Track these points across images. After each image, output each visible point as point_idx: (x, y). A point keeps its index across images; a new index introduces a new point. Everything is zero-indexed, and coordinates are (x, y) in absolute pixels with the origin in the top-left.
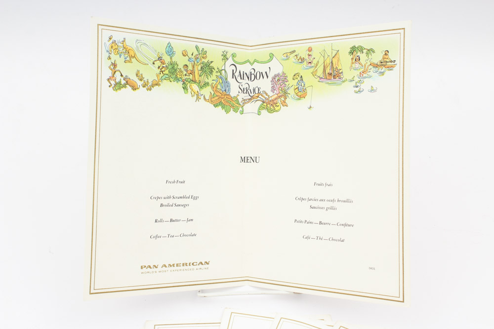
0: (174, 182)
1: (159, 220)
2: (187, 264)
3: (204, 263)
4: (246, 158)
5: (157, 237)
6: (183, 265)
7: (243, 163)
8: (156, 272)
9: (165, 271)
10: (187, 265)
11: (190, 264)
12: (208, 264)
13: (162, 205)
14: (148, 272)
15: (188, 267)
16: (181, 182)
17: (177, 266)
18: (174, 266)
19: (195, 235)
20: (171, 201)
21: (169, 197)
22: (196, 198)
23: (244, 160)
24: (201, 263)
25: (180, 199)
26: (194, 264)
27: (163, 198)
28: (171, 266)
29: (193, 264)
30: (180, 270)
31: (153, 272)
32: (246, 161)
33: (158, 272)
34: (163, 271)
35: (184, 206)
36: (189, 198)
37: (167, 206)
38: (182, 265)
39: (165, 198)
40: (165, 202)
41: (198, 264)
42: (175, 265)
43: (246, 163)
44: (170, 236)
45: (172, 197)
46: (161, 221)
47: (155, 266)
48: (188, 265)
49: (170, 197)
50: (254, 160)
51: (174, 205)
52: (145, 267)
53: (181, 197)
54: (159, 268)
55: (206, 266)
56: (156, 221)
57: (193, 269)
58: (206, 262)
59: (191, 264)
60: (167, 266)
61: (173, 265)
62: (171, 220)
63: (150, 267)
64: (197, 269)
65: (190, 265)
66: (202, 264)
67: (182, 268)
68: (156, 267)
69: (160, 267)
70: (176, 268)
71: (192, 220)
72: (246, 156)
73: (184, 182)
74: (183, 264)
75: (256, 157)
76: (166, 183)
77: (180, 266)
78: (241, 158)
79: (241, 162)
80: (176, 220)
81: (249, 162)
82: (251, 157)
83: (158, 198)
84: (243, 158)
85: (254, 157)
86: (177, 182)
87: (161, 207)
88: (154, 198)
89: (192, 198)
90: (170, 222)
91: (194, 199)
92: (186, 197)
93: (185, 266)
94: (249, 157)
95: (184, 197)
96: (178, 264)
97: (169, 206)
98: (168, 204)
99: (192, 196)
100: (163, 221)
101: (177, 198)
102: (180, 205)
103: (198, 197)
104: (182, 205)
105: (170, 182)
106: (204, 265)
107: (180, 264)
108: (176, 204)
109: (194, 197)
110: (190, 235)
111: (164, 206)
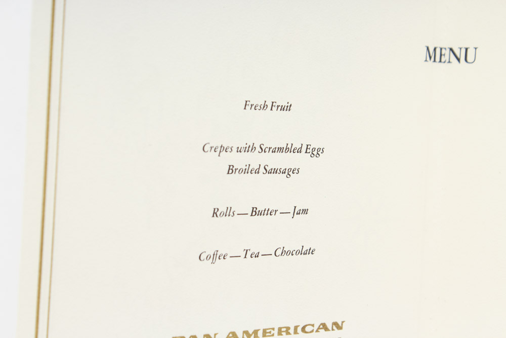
0: (265, 106)
1: (223, 209)
2: (288, 328)
3: (330, 327)
4: (438, 51)
5: (216, 256)
6: (280, 333)
7: (431, 62)
10: (288, 333)
11: (296, 328)
12: (339, 328)
13: (231, 170)
16: (283, 109)
17: (264, 335)
19: (311, 252)
20: (255, 159)
21: (250, 149)
22: (316, 152)
23: (433, 55)
24: (324, 327)
25: (277, 154)
26: (308, 329)
27: (235, 149)
29: (303, 329)
32: (438, 58)
36: (300, 151)
37: (245, 171)
38: (276, 332)
39: (239, 150)
40: (240, 161)
41: (315, 328)
42: (260, 333)
43: (437, 64)
44: (249, 254)
45: (258, 149)
46: (229, 213)
47: (207, 337)
48: (292, 331)
49: (254, 148)
50: (461, 56)
51: (262, 170)
53: (280, 150)
55: (336, 333)
56: (215, 214)
58: (335, 324)
59: (299, 329)
60: (240, 335)
61: (256, 333)
62: (255, 212)
65: (296, 332)
66: (326, 329)
71: (305, 211)
72: (439, 45)
73: (288, 108)
74: (280, 329)
75: (466, 49)
76: (245, 109)
77: (273, 335)
78: (428, 48)
79: (426, 61)
80: (266, 212)
81: (445, 62)
82: (451, 49)
83: (223, 149)
84: (431, 50)
85: (461, 49)
86: (272, 106)
87: (228, 173)
88: (213, 149)
89: (308, 151)
90: (252, 215)
91: (312, 155)
92: (292, 150)
93: (284, 334)
94: (445, 49)
95: (287, 150)
96: (268, 331)
97: (249, 173)
98: (248, 166)
99: (307, 145)
100: (231, 214)
101: (271, 150)
102: (278, 171)
103: (321, 151)
104: (282, 171)
105: (253, 107)
106: (331, 332)
107: (273, 329)
108: (266, 167)
109: (314, 149)
110: (300, 252)
111: (237, 171)
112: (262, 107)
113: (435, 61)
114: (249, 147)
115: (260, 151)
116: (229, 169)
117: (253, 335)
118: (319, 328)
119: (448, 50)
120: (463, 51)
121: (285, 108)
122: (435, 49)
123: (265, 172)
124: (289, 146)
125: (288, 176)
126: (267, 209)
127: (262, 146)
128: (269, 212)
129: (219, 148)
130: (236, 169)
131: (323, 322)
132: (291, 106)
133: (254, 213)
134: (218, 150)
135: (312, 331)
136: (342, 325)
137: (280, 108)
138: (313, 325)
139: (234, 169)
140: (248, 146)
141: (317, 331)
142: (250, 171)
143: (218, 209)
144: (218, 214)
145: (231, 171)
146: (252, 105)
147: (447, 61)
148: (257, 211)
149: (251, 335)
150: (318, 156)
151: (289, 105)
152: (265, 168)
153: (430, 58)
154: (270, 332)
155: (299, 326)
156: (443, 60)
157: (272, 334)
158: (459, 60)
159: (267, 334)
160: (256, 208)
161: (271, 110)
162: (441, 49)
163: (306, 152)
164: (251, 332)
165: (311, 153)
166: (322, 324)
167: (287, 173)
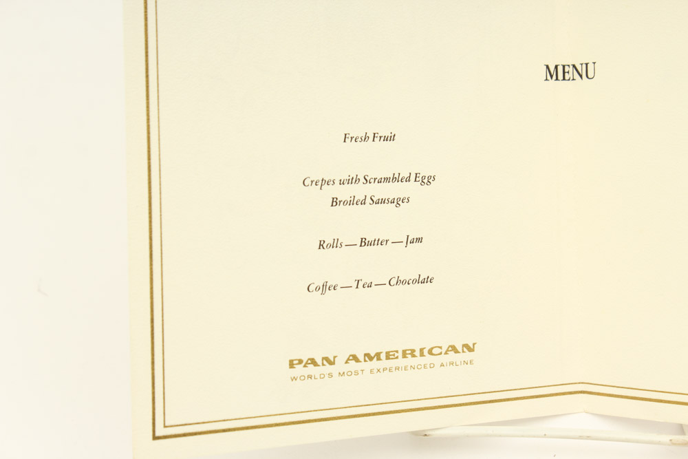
0: (366, 138)
1: (329, 241)
2: (413, 351)
3: (460, 349)
4: (560, 69)
5: (325, 288)
6: (404, 356)
7: (552, 82)
8: (331, 375)
9: (357, 373)
10: (414, 356)
11: (422, 350)
12: (471, 350)
13: (335, 202)
14: (310, 377)
15: (419, 360)
16: (386, 139)
17: (388, 358)
18: (379, 359)
19: (429, 280)
20: (360, 191)
21: (353, 180)
22: (427, 180)
23: (554, 73)
24: (454, 349)
25: (383, 184)
26: (435, 351)
27: (337, 182)
28: (371, 359)
29: (430, 352)
30: (397, 368)
31: (322, 376)
32: (560, 76)
33: (335, 375)
34: (350, 374)
35: (397, 202)
36: (408, 180)
37: (351, 203)
38: (400, 354)
39: (342, 183)
40: (344, 193)
41: (444, 351)
42: (383, 356)
43: (561, 83)
44: (361, 284)
45: (362, 180)
46: (336, 244)
47: (326, 359)
48: (417, 353)
49: (357, 180)
50: (583, 72)
51: (368, 200)
52: (300, 362)
53: (387, 180)
54: (340, 366)
55: (467, 356)
56: (321, 246)
57: (432, 366)
58: (466, 346)
59: (426, 352)
60: (361, 357)
61: (378, 355)
62: (364, 242)
63: (313, 362)
64: (442, 365)
65: (422, 354)
66: (457, 352)
67: (401, 362)
68: (331, 363)
69: (340, 361)
70: (384, 363)
71: (419, 240)
72: (560, 63)
73: (392, 138)
74: (404, 352)
75: (587, 64)
76: (345, 141)
77: (397, 358)
78: (547, 67)
79: (547, 80)
80: (376, 242)
81: (569, 80)
82: (574, 66)
83: (325, 182)
84: (552, 69)
85: (582, 64)
86: (374, 137)
87: (332, 206)
88: (314, 183)
89: (418, 179)
90: (361, 246)
91: (423, 184)
92: (400, 179)
93: (409, 356)
94: (569, 66)
95: (395, 179)
96: (391, 353)
97: (355, 204)
98: (353, 198)
99: (416, 174)
100: (339, 245)
101: (377, 180)
102: (386, 201)
103: (432, 178)
104: (390, 200)
105: (354, 139)
106: (462, 354)
107: (397, 352)
108: (373, 197)
109: (424, 177)
110: (417, 281)
111: (342, 203)
112: (363, 139)
113: (557, 79)
114: (353, 178)
115: (365, 182)
116: (333, 202)
117: (375, 358)
118: (448, 350)
119: (571, 67)
120: (584, 66)
121: (389, 139)
122: (556, 67)
123: (372, 202)
124: (396, 176)
125: (398, 205)
126: (377, 240)
127: (366, 177)
128: (380, 242)
129: (321, 182)
130: (340, 202)
131: (452, 344)
132: (394, 136)
133: (363, 244)
134: (320, 183)
135: (441, 353)
136: (474, 347)
137: (382, 139)
138: (440, 348)
139: (338, 201)
140: (351, 178)
141: (446, 353)
142: (355, 202)
143: (324, 242)
144: (325, 245)
145: (334, 204)
146: (352, 138)
147: (572, 78)
148: (366, 241)
149: (374, 358)
150: (428, 183)
151: (393, 135)
152: (371, 198)
153: (552, 77)
154: (394, 355)
155: (424, 348)
156: (567, 78)
157: (396, 356)
158: (581, 76)
159: (391, 357)
160: (365, 239)
161: (373, 141)
162: (564, 66)
163: (415, 181)
164: (373, 355)
165: (421, 181)
166: (450, 346)
167: (395, 203)
